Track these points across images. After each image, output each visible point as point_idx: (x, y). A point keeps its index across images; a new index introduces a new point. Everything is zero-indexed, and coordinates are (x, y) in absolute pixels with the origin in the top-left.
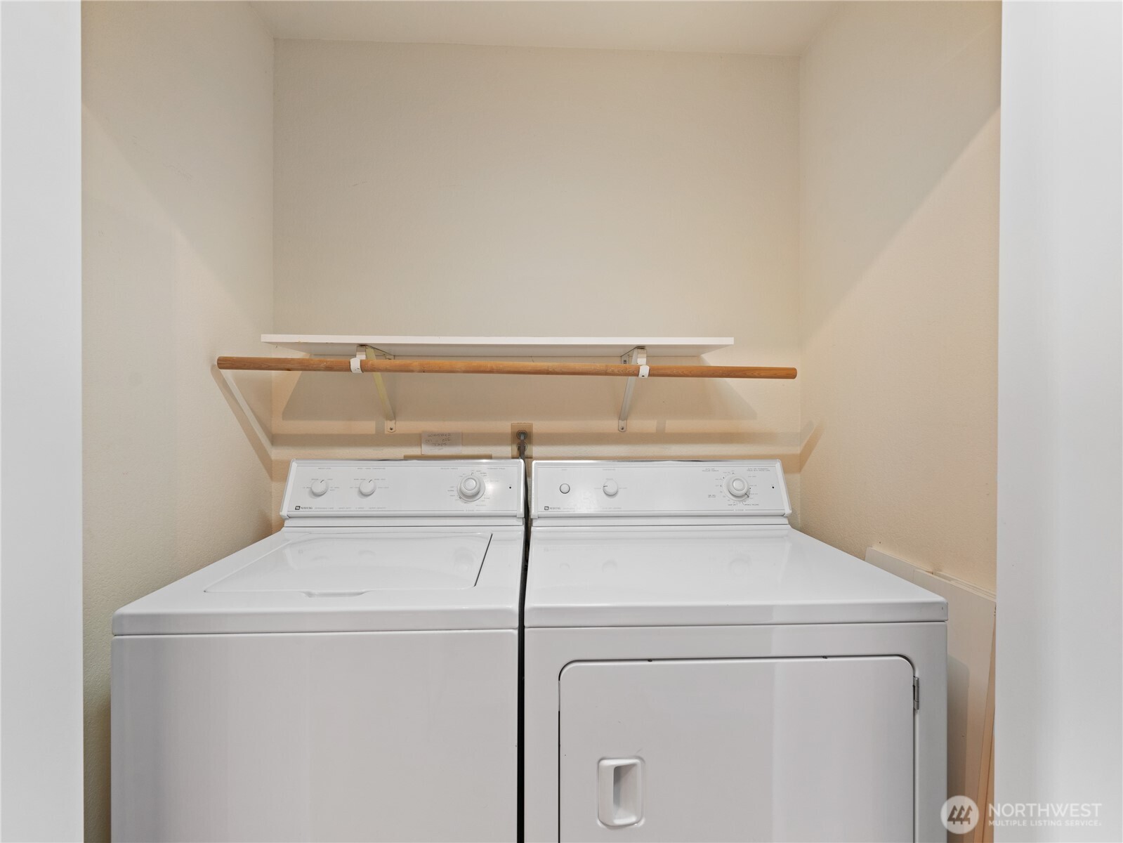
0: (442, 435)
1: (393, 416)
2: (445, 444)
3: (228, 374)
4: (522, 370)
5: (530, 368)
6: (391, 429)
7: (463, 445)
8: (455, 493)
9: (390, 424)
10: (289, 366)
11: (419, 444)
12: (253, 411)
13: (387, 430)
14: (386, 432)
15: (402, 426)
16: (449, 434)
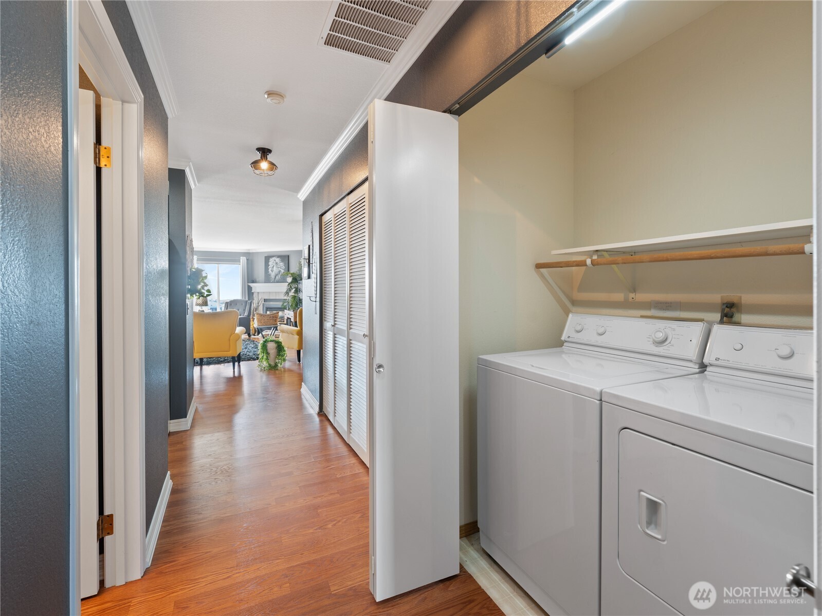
0: (666, 303)
1: (634, 290)
2: (668, 310)
3: (543, 270)
4: (689, 257)
5: (695, 256)
6: (633, 298)
7: (680, 310)
8: (651, 340)
9: (632, 295)
10: (561, 265)
11: (649, 309)
12: (560, 288)
13: (630, 299)
14: (630, 300)
15: (641, 297)
16: (671, 303)
